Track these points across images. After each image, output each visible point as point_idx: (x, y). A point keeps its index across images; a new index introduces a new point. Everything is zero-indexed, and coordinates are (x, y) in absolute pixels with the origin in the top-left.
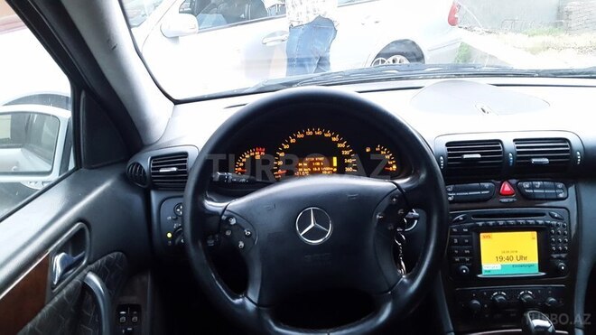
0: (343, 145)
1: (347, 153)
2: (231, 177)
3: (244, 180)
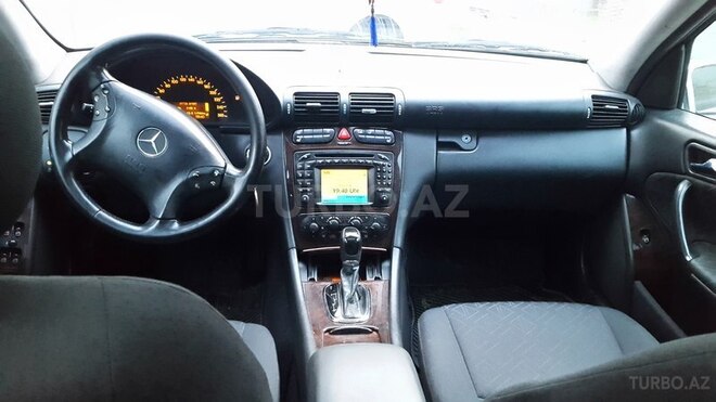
0: (214, 93)
1: (218, 100)
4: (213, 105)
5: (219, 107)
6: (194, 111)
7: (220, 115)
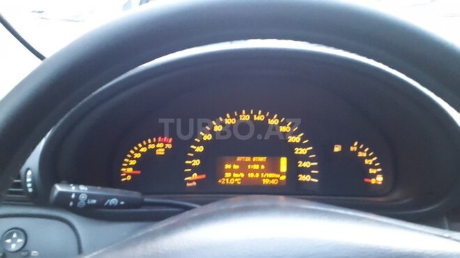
0: (297, 139)
1: (303, 151)
2: (83, 197)
3: (114, 201)
4: (293, 160)
5: (302, 164)
6: (260, 171)
7: (303, 178)
